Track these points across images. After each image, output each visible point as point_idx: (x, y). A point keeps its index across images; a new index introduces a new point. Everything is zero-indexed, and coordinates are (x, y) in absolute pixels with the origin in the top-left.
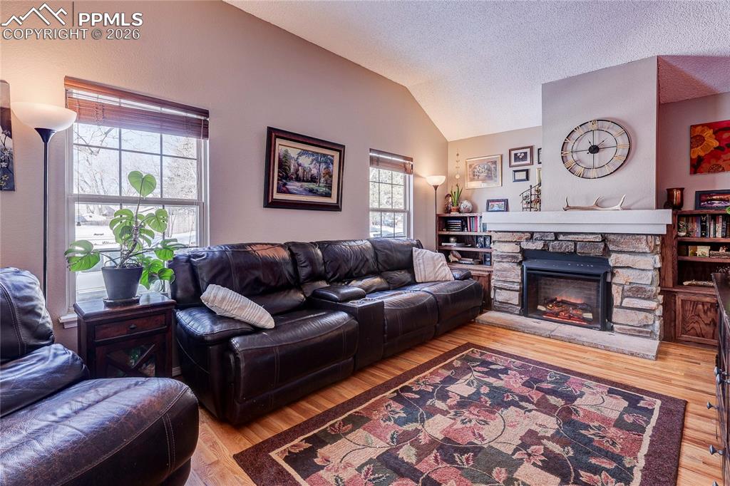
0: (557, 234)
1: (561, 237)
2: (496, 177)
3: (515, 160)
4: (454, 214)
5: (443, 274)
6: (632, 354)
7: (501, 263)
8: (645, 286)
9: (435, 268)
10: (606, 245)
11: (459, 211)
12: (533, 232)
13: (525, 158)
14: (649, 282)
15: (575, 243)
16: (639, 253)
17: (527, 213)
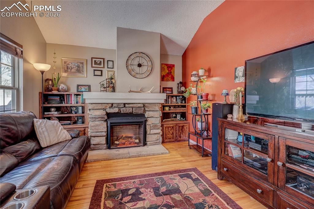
0: (124, 104)
1: (127, 106)
2: (83, 72)
3: (95, 64)
4: (55, 92)
5: (64, 136)
6: (162, 154)
7: (94, 122)
8: (157, 124)
9: (57, 133)
10: (144, 109)
11: (58, 90)
12: (113, 103)
13: (100, 64)
14: (158, 122)
15: (132, 107)
16: (156, 111)
17: (105, 93)
